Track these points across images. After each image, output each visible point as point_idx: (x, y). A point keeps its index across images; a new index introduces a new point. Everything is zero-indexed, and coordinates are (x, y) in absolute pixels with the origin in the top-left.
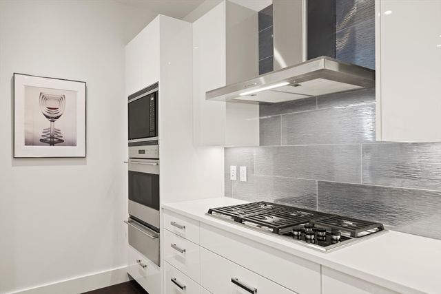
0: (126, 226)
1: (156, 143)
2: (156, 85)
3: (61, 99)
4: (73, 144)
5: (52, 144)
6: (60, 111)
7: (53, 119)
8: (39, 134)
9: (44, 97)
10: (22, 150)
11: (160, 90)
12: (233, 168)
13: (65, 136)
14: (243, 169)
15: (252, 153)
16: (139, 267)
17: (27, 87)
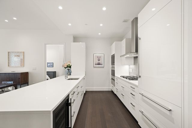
0: (111, 80)
1: (114, 64)
2: (114, 54)
3: (100, 57)
4: (102, 65)
5: (99, 65)
6: (100, 59)
7: (99, 61)
8: (97, 63)
9: (98, 57)
10: (95, 66)
11: (115, 55)
13: (101, 63)
15: (133, 66)
16: (112, 87)
17: (95, 56)
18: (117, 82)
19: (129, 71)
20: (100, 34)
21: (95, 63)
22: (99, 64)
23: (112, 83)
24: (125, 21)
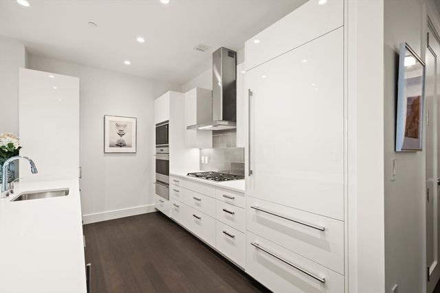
0: (155, 185)
1: (168, 146)
2: (168, 121)
3: (125, 126)
4: (130, 146)
5: (121, 147)
6: (125, 131)
7: (121, 135)
8: (115, 142)
9: (118, 125)
10: (108, 149)
11: (170, 123)
12: (203, 158)
13: (127, 143)
14: (207, 158)
15: (210, 151)
16: (160, 203)
17: (110, 121)
18: (177, 189)
19: (201, 161)
20: (127, 63)
21: (110, 141)
22: (120, 145)
23: (158, 192)
24: (201, 49)
